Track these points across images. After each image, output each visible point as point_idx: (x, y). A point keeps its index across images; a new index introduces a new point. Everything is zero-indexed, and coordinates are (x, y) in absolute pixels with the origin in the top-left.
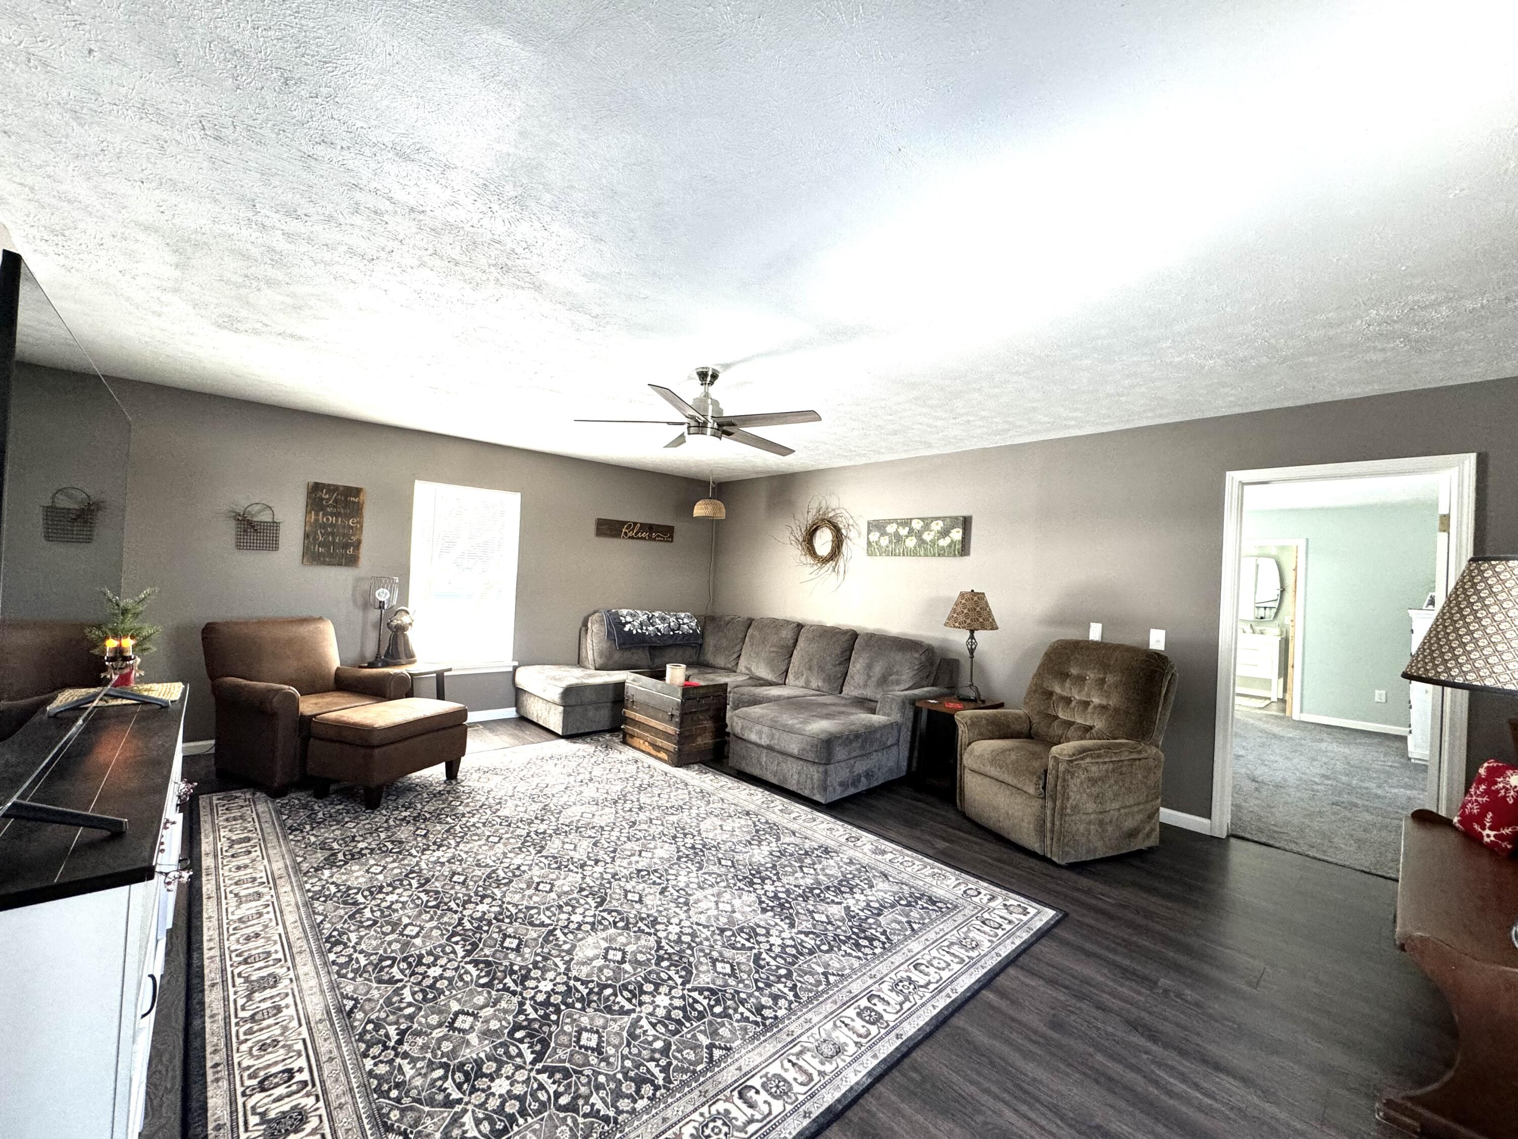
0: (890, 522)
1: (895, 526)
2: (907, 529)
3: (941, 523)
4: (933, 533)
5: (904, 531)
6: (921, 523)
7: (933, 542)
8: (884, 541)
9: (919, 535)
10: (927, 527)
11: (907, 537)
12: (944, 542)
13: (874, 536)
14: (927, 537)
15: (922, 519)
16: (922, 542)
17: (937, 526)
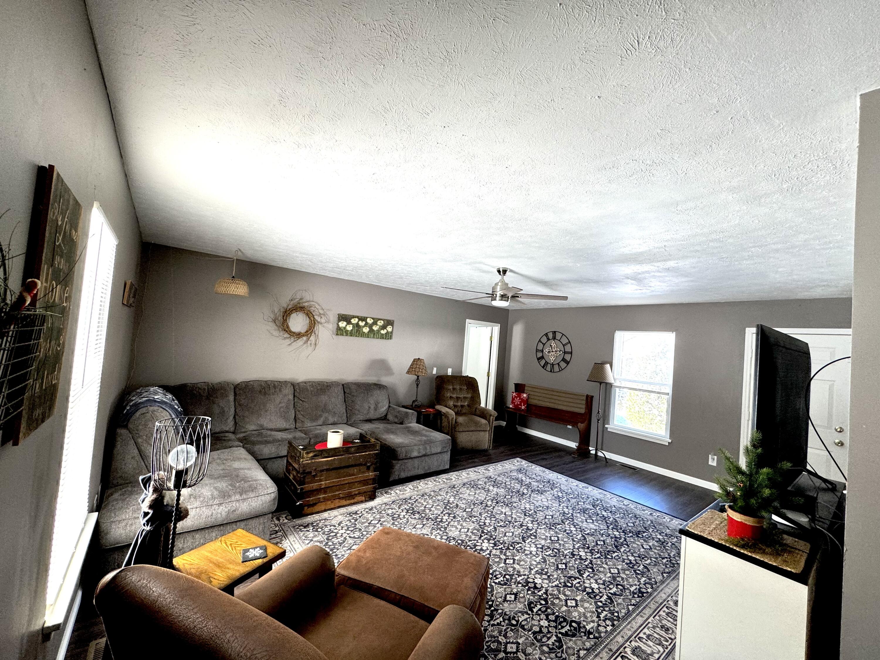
0: (354, 317)
1: (357, 320)
2: (364, 323)
3: (382, 322)
4: (378, 327)
5: (362, 324)
6: (372, 321)
7: (378, 331)
8: (349, 328)
9: (371, 326)
10: (375, 323)
11: (364, 327)
12: (383, 332)
13: (343, 324)
14: (375, 328)
15: (373, 319)
16: (371, 330)
17: (380, 323)
